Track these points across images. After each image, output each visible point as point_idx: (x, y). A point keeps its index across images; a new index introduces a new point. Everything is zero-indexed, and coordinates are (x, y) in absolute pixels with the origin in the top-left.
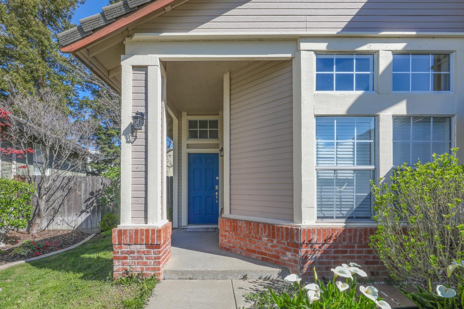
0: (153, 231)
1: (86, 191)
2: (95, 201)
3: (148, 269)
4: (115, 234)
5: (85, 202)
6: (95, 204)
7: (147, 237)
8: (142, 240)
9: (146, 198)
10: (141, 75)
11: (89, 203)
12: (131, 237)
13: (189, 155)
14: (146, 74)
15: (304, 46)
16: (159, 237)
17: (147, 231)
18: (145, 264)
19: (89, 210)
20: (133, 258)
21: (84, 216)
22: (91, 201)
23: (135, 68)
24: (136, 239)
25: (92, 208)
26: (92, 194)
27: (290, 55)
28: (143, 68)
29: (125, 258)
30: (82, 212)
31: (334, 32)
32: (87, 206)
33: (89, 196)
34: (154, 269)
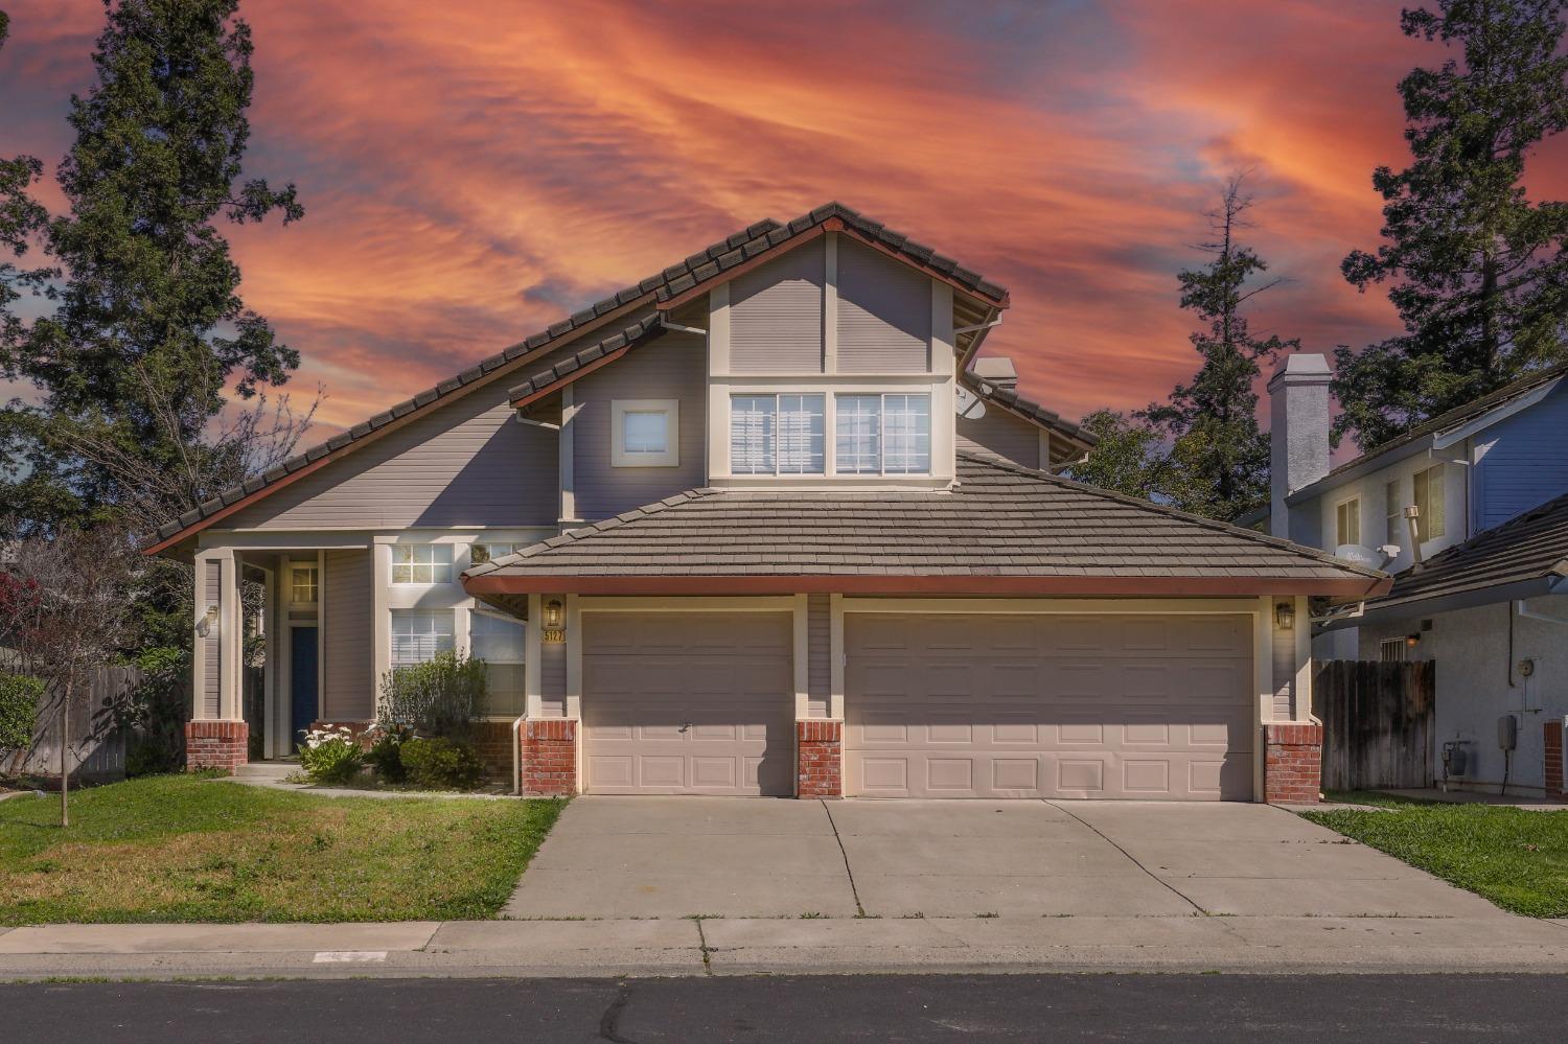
0: (226, 724)
1: (95, 696)
2: (113, 717)
3: (220, 763)
4: (189, 728)
5: (94, 717)
6: (113, 724)
7: (220, 731)
8: (215, 733)
9: (219, 693)
10: (216, 567)
11: (100, 720)
12: (204, 730)
13: (295, 630)
14: (220, 567)
15: (377, 539)
16: (232, 731)
17: (220, 724)
18: (218, 758)
19: (99, 736)
20: (207, 752)
21: (92, 746)
22: (106, 715)
23: (209, 561)
24: (210, 732)
25: (106, 732)
26: (108, 701)
27: (366, 547)
28: (218, 562)
29: (199, 752)
30: (87, 739)
31: (404, 527)
32: (97, 727)
33: (100, 707)
34: (226, 763)
